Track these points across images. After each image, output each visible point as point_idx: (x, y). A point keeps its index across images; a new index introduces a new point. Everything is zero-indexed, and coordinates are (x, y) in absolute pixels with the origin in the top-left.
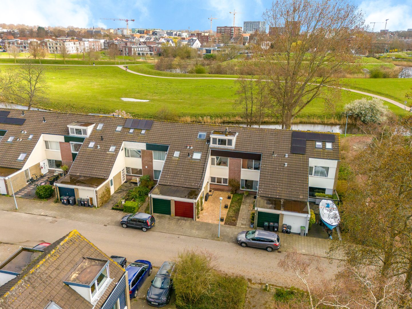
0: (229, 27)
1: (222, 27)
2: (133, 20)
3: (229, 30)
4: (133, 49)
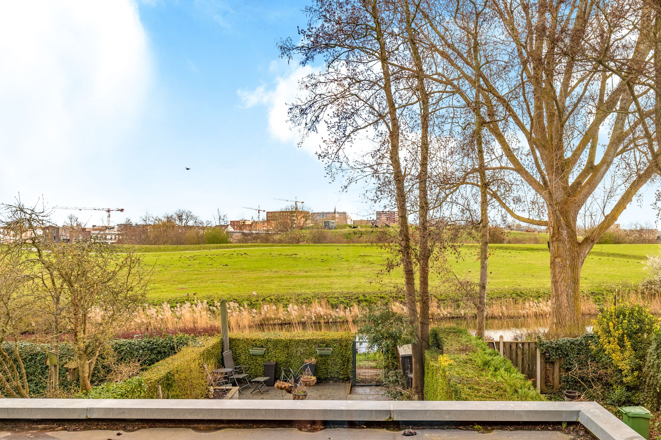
2: (122, 210)
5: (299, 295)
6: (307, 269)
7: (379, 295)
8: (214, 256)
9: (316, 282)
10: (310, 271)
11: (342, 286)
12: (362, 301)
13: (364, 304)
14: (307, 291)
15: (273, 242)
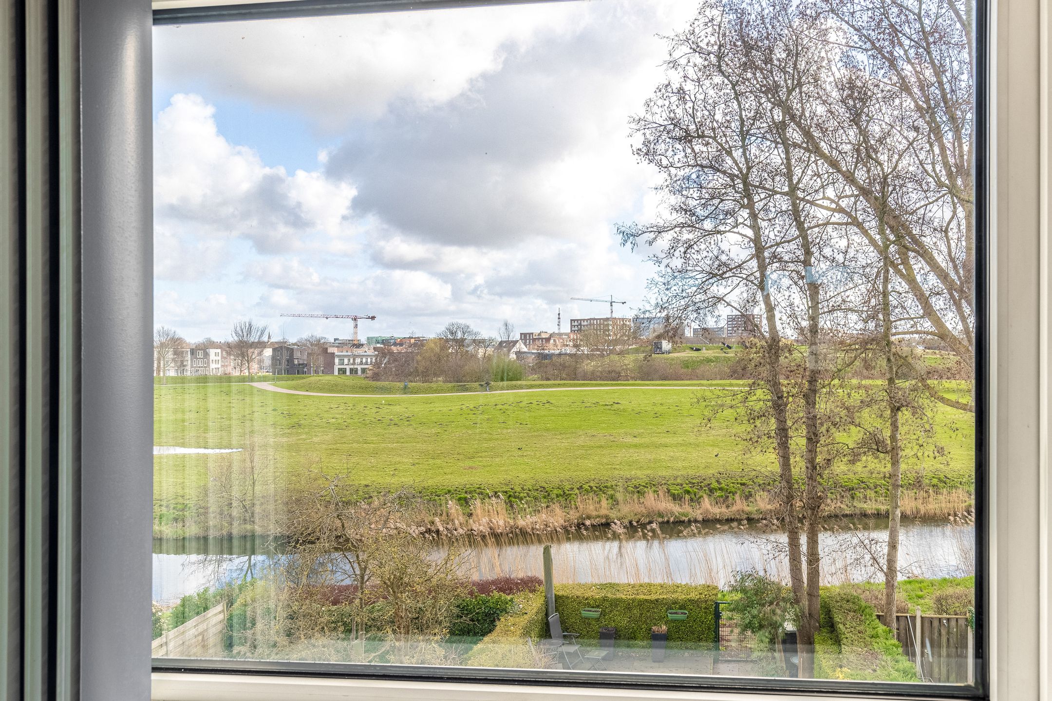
0: (600, 319)
1: (584, 320)
2: (373, 318)
3: (600, 324)
4: (337, 361)
5: (628, 480)
6: (636, 431)
7: (739, 481)
8: (506, 407)
9: (649, 457)
10: (640, 435)
11: (686, 464)
12: (716, 489)
13: (718, 493)
14: (639, 473)
15: (585, 378)
